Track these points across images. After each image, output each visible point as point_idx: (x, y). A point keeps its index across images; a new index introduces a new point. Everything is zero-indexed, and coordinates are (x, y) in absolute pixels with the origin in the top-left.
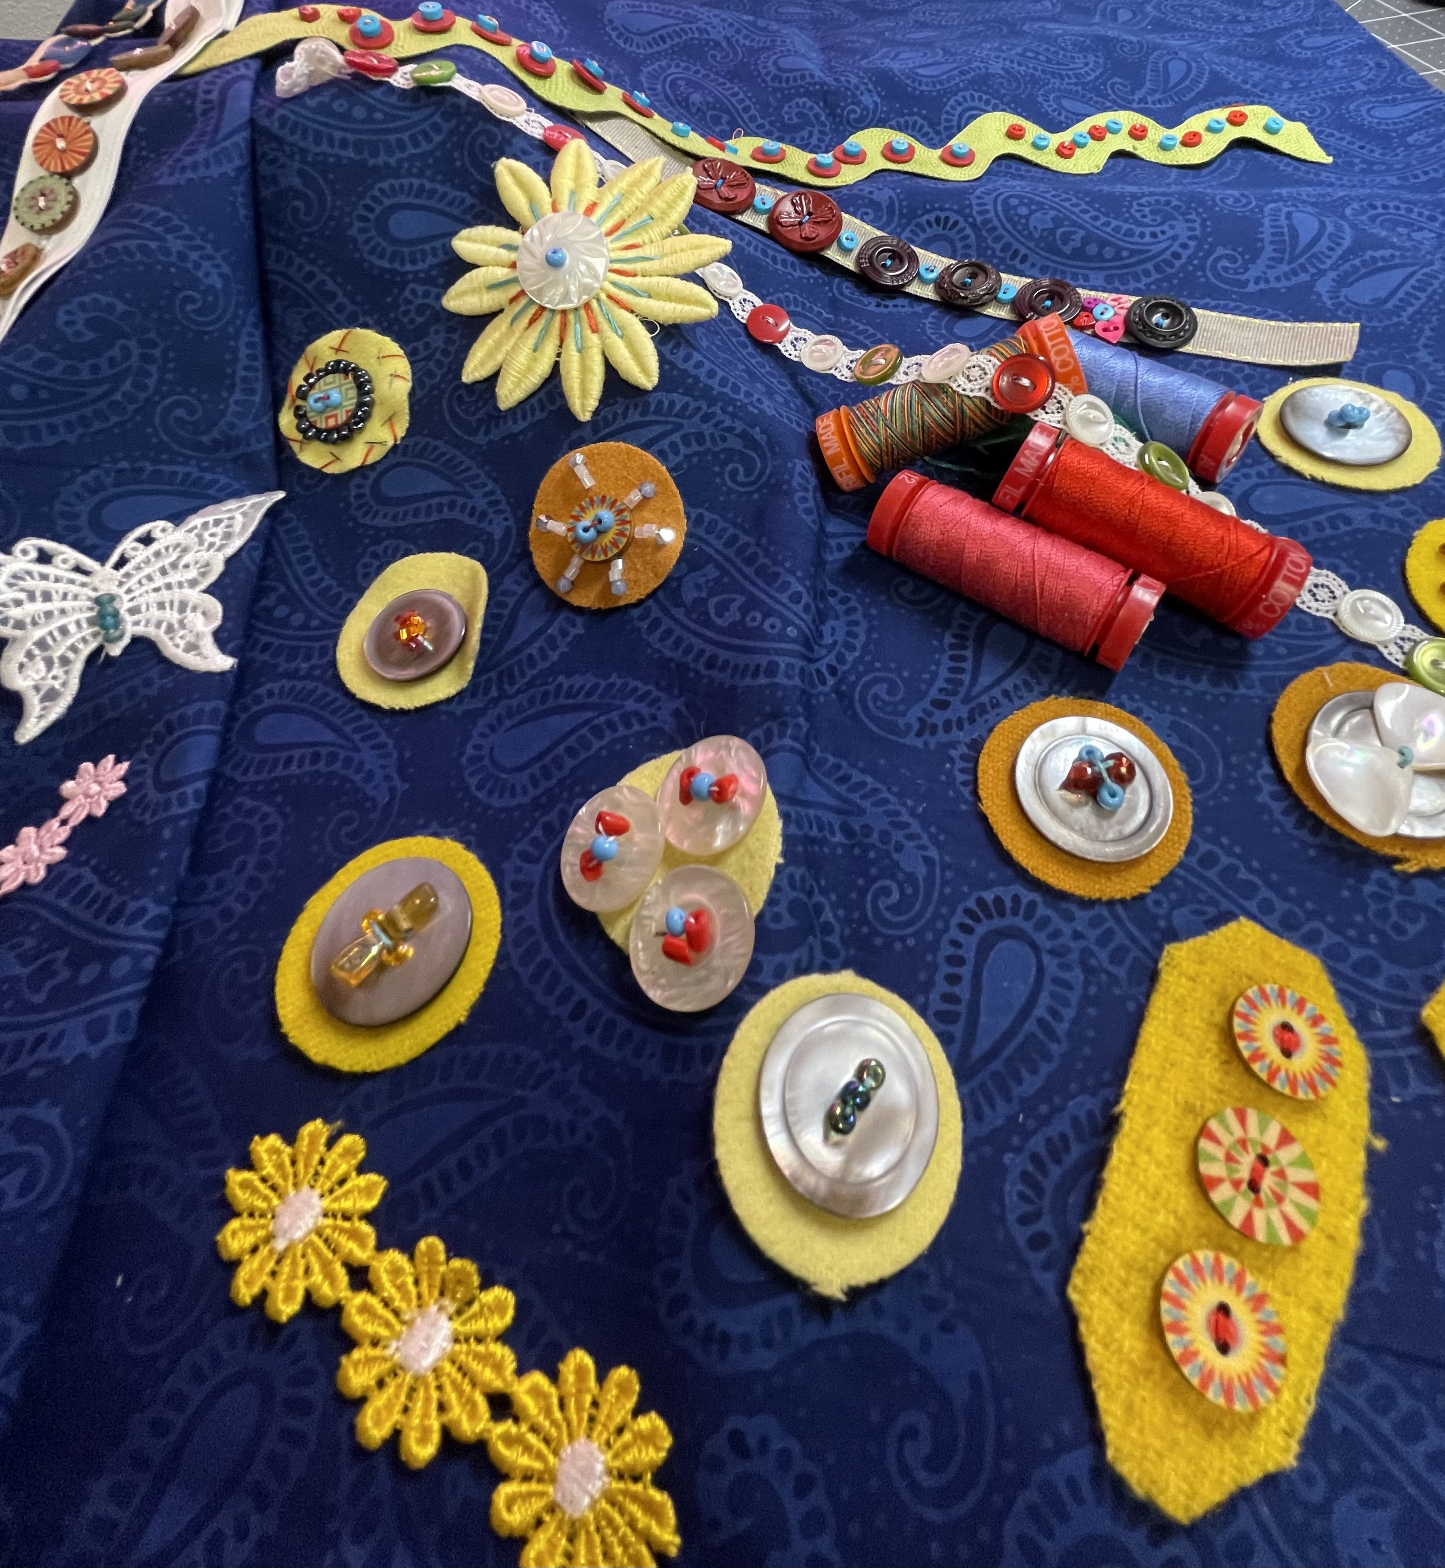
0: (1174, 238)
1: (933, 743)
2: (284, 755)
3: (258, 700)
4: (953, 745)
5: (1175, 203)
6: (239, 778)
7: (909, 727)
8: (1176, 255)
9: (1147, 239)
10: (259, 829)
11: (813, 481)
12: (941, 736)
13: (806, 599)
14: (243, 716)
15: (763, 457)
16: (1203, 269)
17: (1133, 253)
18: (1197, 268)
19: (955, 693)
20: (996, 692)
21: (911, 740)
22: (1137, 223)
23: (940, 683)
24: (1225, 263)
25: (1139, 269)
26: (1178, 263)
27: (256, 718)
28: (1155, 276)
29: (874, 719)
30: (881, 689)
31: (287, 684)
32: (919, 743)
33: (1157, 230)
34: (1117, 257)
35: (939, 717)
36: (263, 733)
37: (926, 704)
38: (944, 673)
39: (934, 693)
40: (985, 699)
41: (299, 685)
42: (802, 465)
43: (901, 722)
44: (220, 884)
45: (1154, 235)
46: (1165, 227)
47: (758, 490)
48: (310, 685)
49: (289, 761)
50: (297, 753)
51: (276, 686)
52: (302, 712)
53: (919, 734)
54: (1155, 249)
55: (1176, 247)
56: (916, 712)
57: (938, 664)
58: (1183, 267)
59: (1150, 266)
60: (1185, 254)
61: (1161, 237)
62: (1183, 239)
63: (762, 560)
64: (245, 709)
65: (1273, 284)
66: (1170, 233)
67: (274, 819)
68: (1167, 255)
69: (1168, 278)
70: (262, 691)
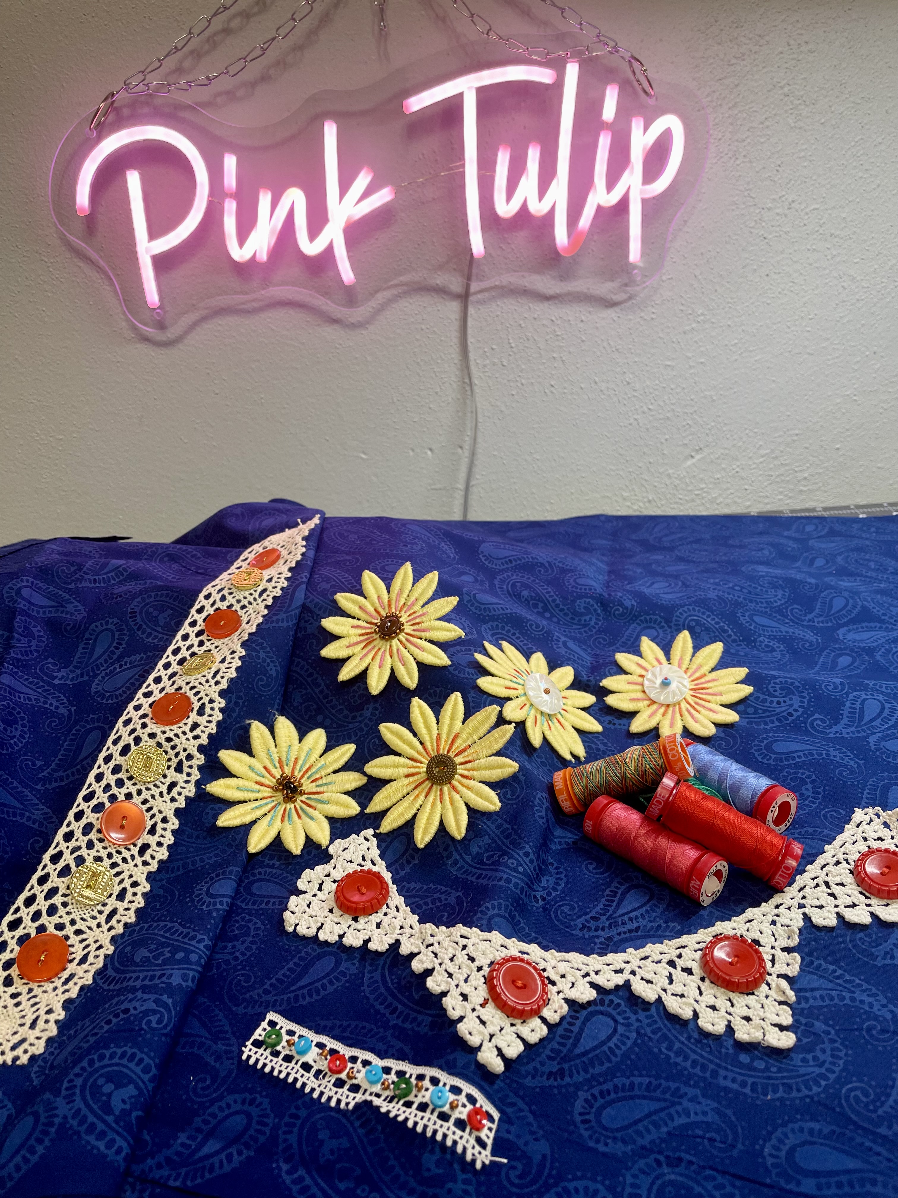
0: (791, 706)
1: (587, 935)
2: (266, 900)
3: (254, 875)
4: (598, 937)
5: (797, 684)
6: (243, 905)
7: (576, 926)
8: (790, 714)
9: (775, 705)
10: (252, 928)
11: (546, 804)
12: (593, 933)
13: (532, 856)
14: (246, 881)
15: (522, 789)
16: (805, 723)
17: (765, 711)
18: (802, 722)
19: (604, 915)
20: (626, 918)
21: (576, 932)
22: (770, 695)
23: (598, 909)
24: (818, 722)
25: (768, 720)
26: (790, 718)
27: (252, 883)
28: (777, 723)
29: (560, 921)
30: (566, 909)
31: (269, 870)
32: (581, 934)
33: (781, 700)
34: (756, 712)
35: (593, 924)
36: (255, 889)
37: (588, 917)
38: (601, 905)
39: (593, 914)
40: (619, 919)
41: (274, 871)
42: (541, 795)
43: (573, 923)
44: (234, 947)
45: (779, 703)
46: (787, 699)
47: (517, 804)
48: (279, 872)
49: (268, 903)
50: (272, 900)
51: (263, 871)
52: (276, 883)
53: (581, 930)
54: (778, 710)
55: (791, 710)
56: (583, 920)
57: (599, 902)
58: (793, 721)
59: (774, 718)
60: (795, 715)
61: (783, 704)
62: (796, 706)
63: (514, 836)
64: (248, 878)
65: (844, 735)
66: (788, 702)
67: (259, 925)
68: (785, 714)
69: (784, 726)
70: (256, 871)
